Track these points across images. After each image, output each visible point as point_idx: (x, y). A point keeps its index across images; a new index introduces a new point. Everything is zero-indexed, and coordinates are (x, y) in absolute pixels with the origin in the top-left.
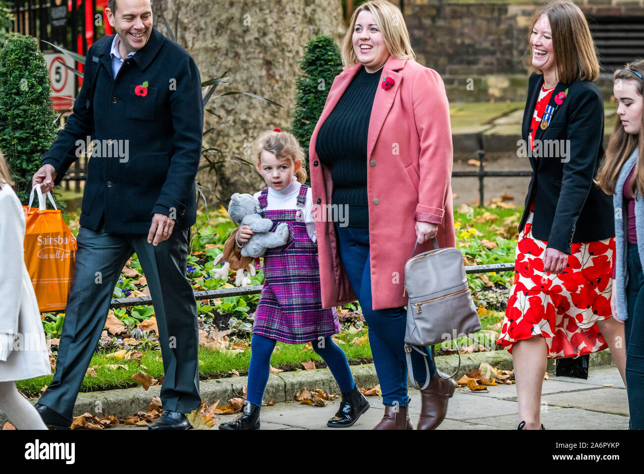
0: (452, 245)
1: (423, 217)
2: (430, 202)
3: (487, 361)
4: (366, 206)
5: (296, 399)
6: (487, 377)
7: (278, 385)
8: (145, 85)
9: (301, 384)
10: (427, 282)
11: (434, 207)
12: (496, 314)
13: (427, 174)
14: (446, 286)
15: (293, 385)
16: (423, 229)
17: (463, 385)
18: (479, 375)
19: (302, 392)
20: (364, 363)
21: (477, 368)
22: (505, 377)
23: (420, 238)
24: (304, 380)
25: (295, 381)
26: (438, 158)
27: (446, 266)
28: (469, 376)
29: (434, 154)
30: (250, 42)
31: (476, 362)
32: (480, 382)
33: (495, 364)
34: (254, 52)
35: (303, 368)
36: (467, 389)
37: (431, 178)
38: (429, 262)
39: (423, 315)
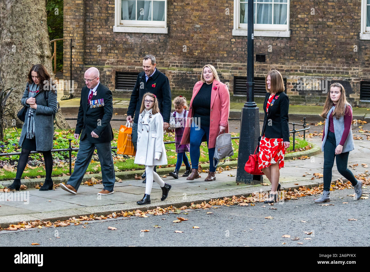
0: (228, 132)
1: (222, 124)
2: (224, 120)
3: (93, 177)
4: (209, 121)
5: (34, 187)
6: (93, 182)
7: (29, 183)
8: (155, 84)
9: (36, 183)
10: (221, 143)
11: (225, 122)
12: (97, 162)
13: (224, 113)
14: (226, 144)
15: (33, 182)
16: (222, 128)
17: (86, 184)
18: (91, 181)
19: (36, 185)
20: (56, 176)
21: (90, 179)
22: (99, 182)
23: (221, 131)
24: (37, 181)
25: (34, 181)
26: (226, 109)
27: (226, 138)
28: (88, 181)
29: (226, 108)
30: (24, 77)
31: (90, 177)
32: (91, 183)
33: (96, 178)
34: (25, 80)
35: (37, 178)
36: (87, 185)
37: (225, 114)
38: (222, 137)
39: (220, 152)
